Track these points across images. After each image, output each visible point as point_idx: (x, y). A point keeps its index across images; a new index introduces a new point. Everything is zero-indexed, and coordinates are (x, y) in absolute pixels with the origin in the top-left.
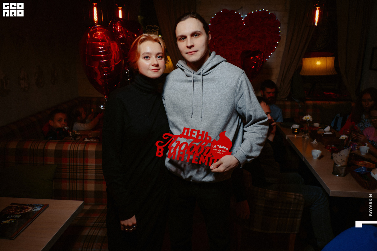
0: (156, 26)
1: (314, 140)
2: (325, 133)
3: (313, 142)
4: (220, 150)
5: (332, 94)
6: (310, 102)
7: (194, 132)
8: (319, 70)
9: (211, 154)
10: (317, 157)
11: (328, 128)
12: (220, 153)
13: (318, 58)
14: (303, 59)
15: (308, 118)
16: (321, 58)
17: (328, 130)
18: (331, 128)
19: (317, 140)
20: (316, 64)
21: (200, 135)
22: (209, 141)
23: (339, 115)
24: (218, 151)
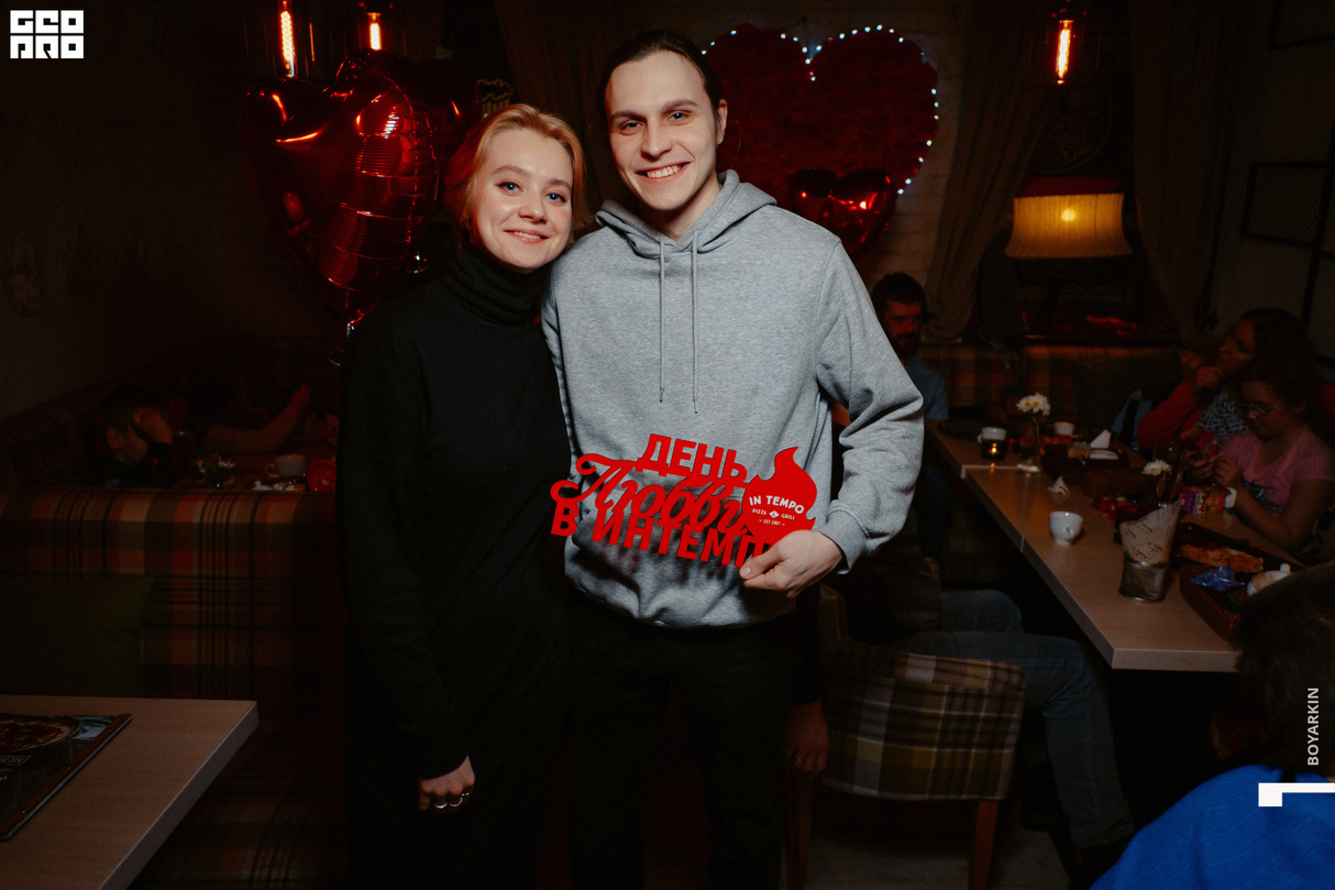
0: (502, 85)
1: (1055, 480)
2: (1093, 456)
3: (1051, 486)
4: (774, 514)
5: (1114, 321)
6: (1041, 352)
7: (686, 450)
8: (1072, 238)
9: (745, 526)
10: (1067, 537)
11: (1103, 439)
12: (776, 523)
13: (1068, 198)
14: (1016, 200)
15: (1036, 404)
16: (1078, 197)
17: (1102, 446)
18: (1112, 439)
19: (1066, 482)
20: (1060, 220)
21: (708, 461)
22: (739, 481)
23: (1138, 394)
24: (768, 517)
